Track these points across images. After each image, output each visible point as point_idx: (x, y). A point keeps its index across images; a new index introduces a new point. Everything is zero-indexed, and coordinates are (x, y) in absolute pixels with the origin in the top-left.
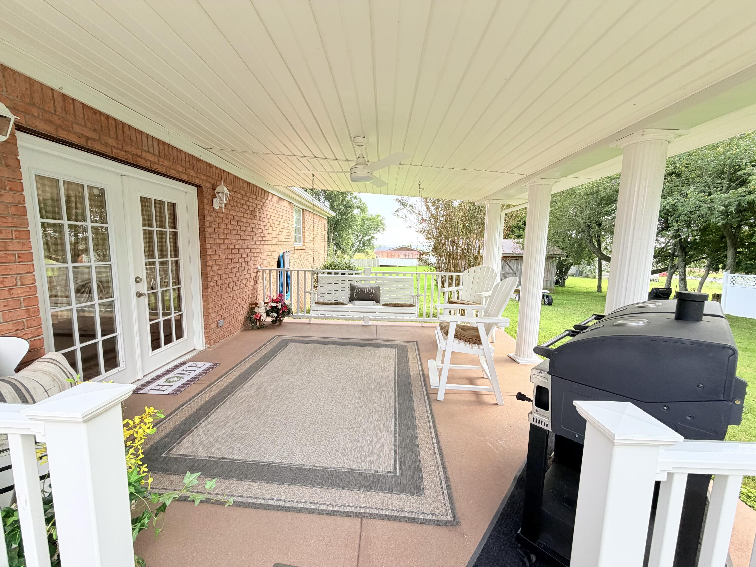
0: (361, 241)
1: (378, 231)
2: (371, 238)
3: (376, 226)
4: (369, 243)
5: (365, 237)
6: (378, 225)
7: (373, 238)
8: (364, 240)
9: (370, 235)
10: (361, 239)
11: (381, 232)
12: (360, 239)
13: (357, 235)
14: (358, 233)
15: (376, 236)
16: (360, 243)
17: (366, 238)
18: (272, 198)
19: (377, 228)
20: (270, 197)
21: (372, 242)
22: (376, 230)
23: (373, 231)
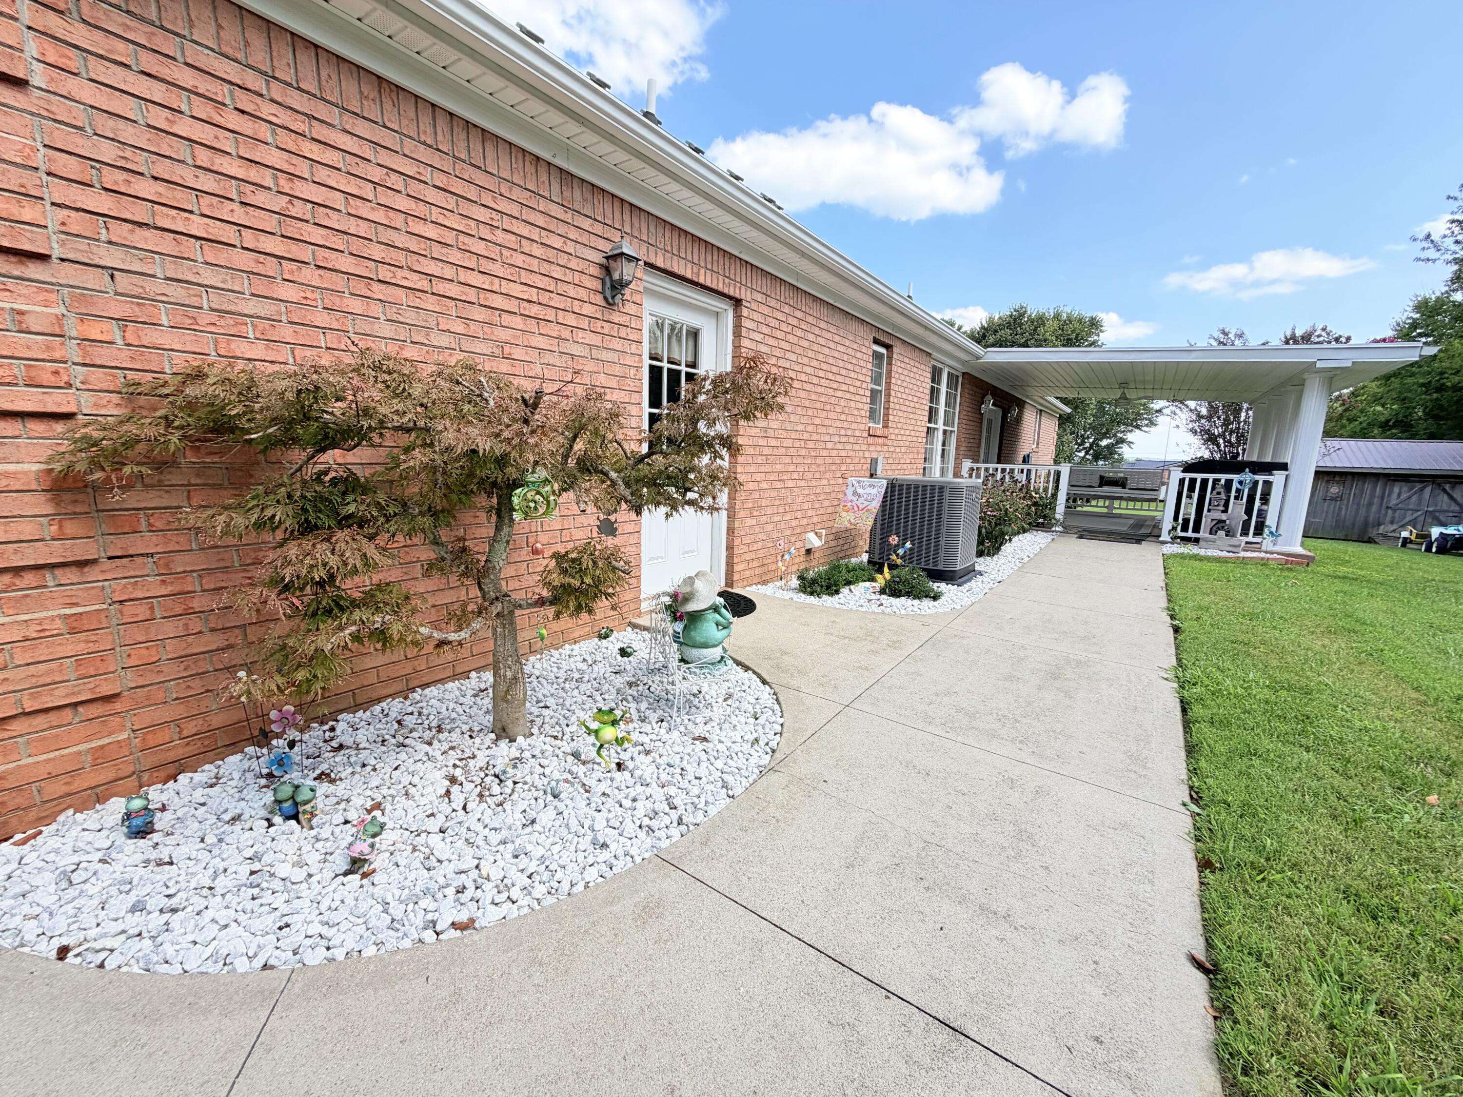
0: (1091, 447)
1: (1138, 427)
2: (1117, 443)
3: (1132, 417)
4: (1111, 454)
5: (1101, 440)
6: (1138, 414)
7: (1122, 441)
8: (1098, 445)
9: (1115, 436)
10: (1091, 445)
11: (1144, 428)
12: (1087, 445)
13: (1082, 436)
14: (1085, 431)
15: (1129, 437)
16: (1087, 453)
17: (1104, 443)
18: (1030, 408)
19: (1135, 420)
20: (1027, 406)
21: (1120, 451)
22: (1131, 425)
23: (1122, 428)
